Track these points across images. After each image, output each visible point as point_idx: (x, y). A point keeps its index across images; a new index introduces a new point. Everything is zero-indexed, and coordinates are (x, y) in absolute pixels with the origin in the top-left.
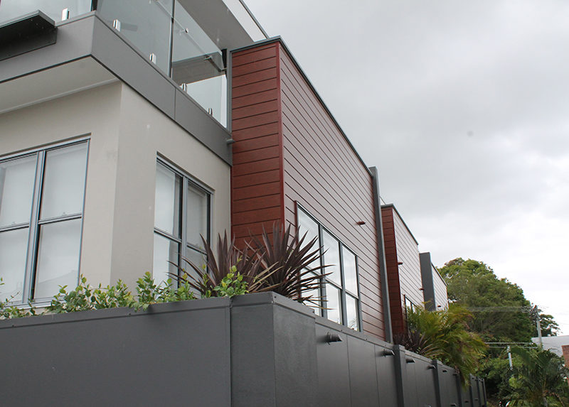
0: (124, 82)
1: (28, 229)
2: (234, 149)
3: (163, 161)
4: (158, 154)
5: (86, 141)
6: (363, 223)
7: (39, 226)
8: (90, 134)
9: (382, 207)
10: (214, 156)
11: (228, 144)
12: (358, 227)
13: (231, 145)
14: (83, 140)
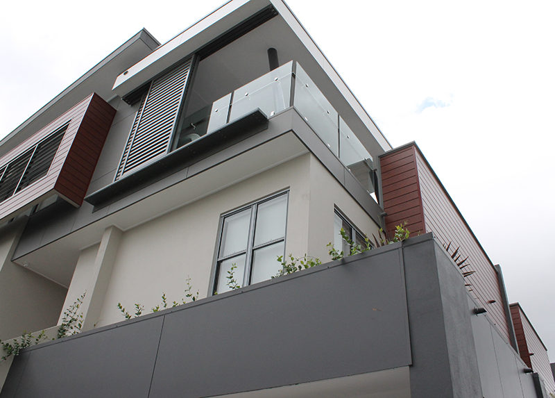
0: (312, 153)
1: (245, 255)
2: (386, 220)
3: (338, 211)
4: (335, 206)
5: (286, 192)
6: (494, 302)
7: (253, 250)
8: (289, 187)
9: (511, 306)
10: (372, 222)
11: (382, 216)
12: (490, 304)
13: (384, 217)
14: (285, 192)
